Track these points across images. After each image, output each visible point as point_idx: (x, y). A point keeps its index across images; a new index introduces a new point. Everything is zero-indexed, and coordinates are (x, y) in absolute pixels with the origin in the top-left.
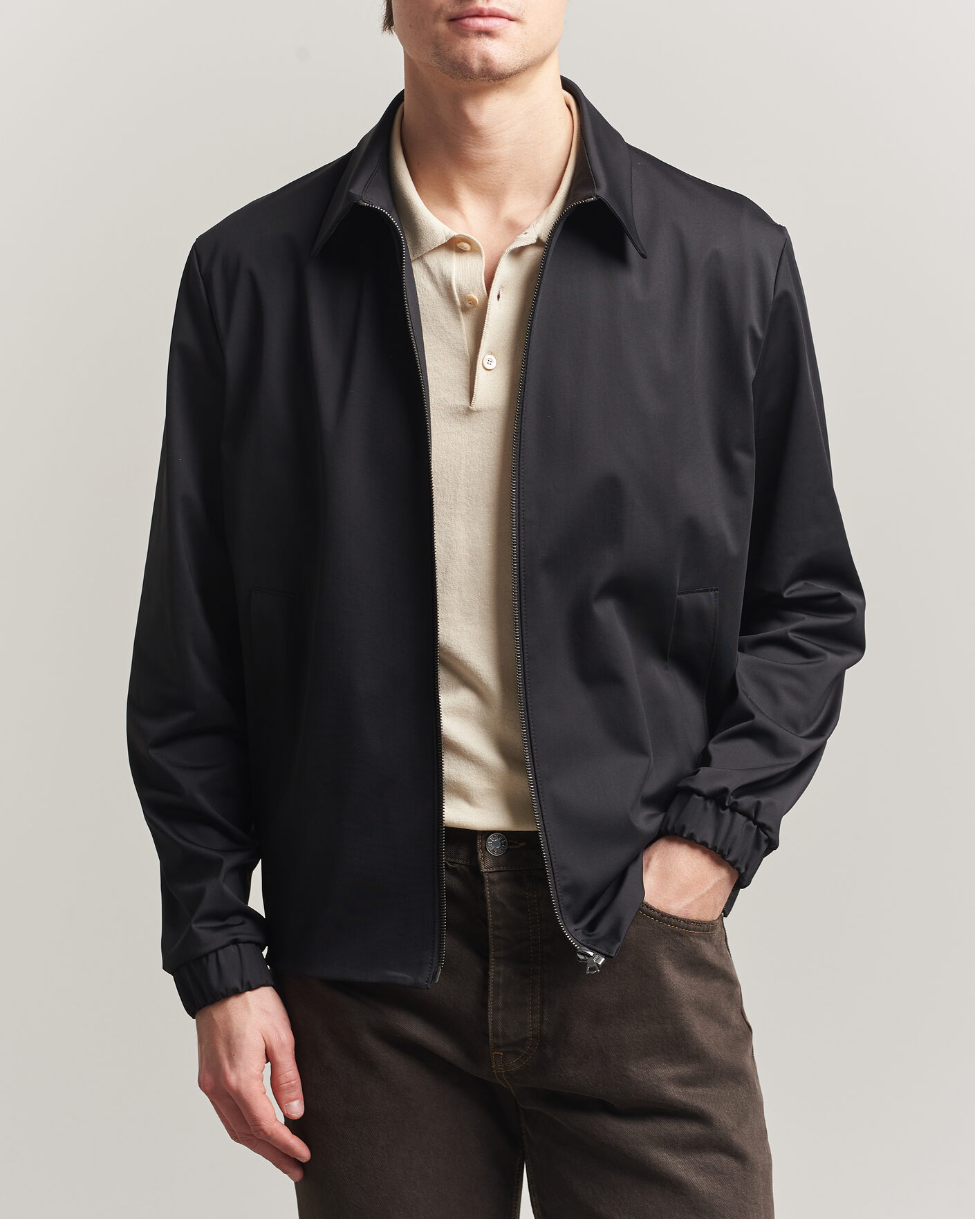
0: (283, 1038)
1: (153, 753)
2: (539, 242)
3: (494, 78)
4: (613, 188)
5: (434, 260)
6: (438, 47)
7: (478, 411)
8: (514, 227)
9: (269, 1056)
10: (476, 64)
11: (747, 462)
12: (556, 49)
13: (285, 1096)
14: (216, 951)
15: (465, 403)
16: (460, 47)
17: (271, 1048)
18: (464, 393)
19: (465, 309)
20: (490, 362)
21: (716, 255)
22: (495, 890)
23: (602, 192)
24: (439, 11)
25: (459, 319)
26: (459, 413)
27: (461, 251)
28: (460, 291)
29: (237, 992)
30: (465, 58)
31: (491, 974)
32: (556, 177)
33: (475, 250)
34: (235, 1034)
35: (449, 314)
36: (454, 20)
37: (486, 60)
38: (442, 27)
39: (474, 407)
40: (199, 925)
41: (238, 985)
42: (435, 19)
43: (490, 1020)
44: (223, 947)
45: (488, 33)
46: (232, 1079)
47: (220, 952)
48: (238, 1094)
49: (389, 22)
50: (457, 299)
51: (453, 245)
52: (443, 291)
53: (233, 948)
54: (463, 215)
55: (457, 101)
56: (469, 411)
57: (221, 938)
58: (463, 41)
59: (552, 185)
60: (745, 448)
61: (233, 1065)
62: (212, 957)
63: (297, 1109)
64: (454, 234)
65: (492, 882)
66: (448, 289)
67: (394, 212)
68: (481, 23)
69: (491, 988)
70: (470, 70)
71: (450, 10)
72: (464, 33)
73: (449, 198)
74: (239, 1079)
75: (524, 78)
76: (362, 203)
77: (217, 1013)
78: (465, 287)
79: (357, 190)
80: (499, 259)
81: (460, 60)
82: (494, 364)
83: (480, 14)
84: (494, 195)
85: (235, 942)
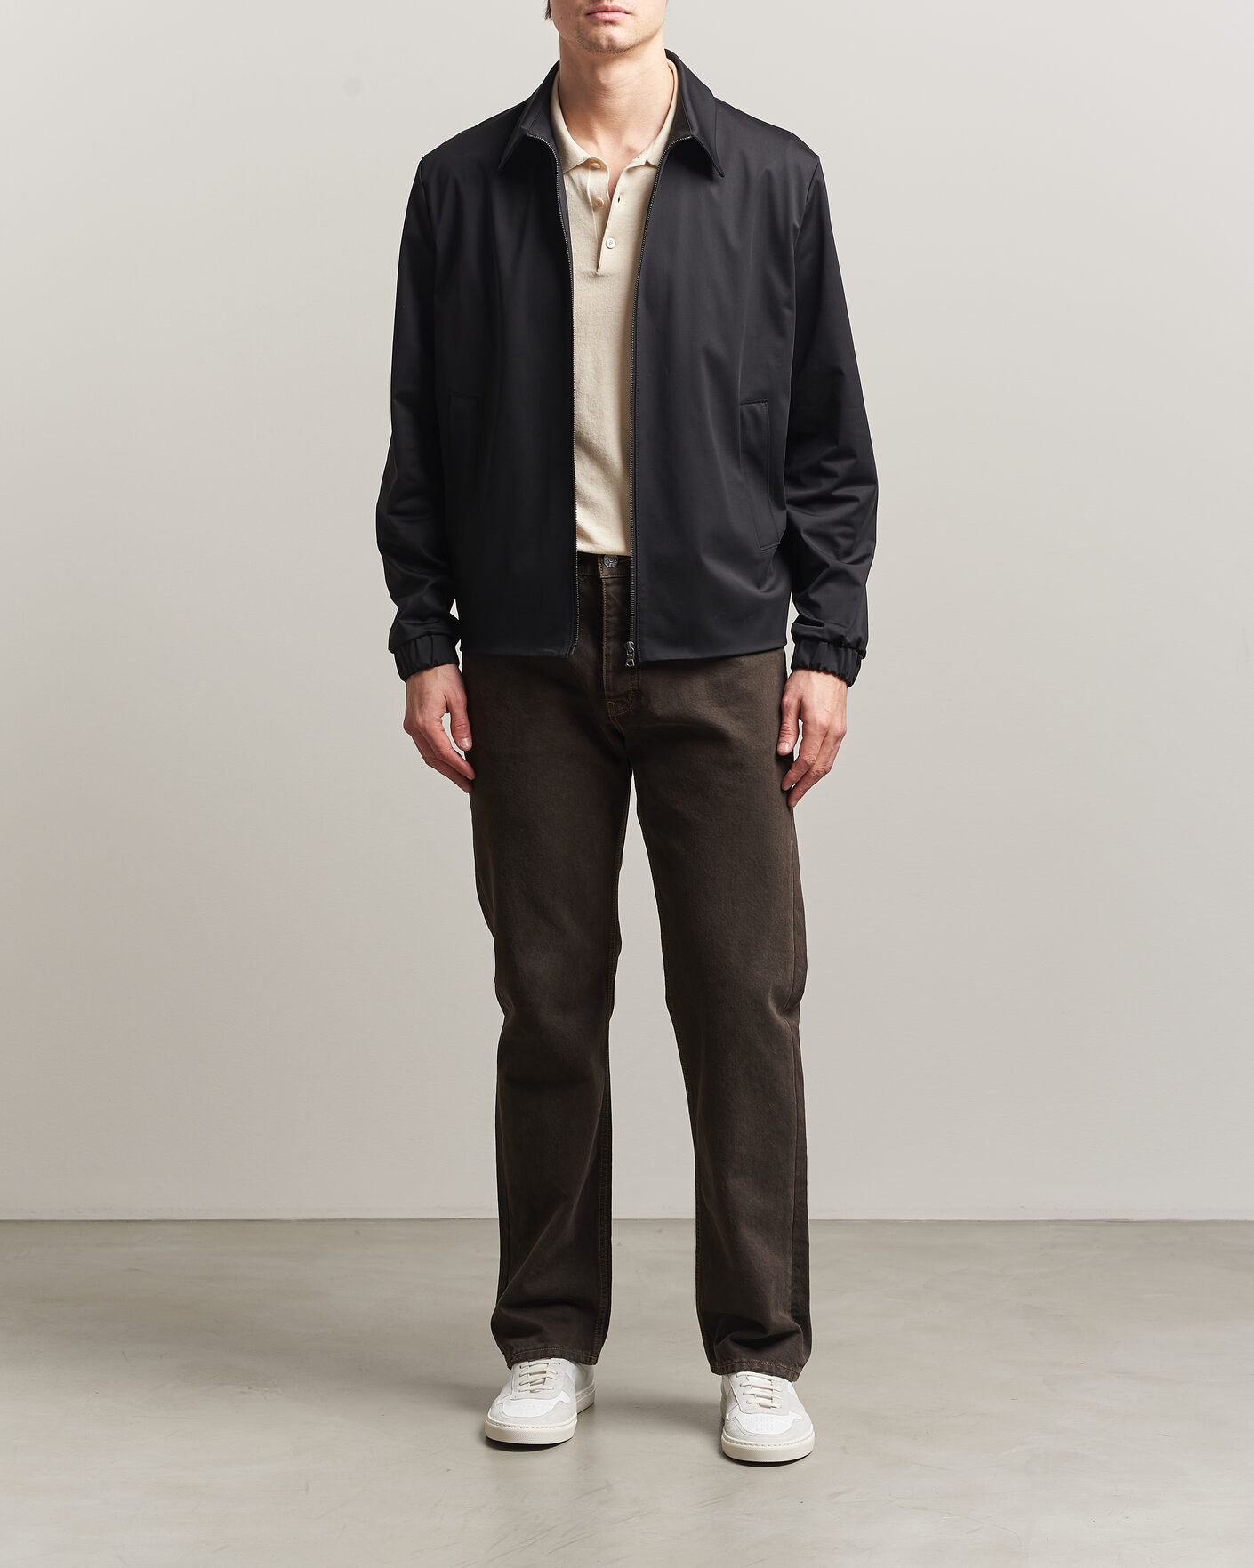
0: (458, 698)
1: (391, 517)
2: (647, 164)
3: (617, 52)
4: (702, 130)
5: (575, 175)
6: (581, 32)
7: (602, 276)
8: (631, 152)
9: (448, 708)
10: (604, 43)
11: (790, 315)
12: (661, 30)
13: (459, 734)
14: (415, 639)
15: (594, 270)
16: (593, 32)
17: (450, 703)
18: (593, 263)
19: (595, 208)
20: (611, 243)
21: (769, 174)
22: (610, 591)
23: (695, 133)
24: (580, 8)
25: (591, 214)
26: (589, 276)
27: (594, 169)
28: (592, 196)
29: (428, 667)
30: (597, 39)
31: (604, 648)
32: (662, 117)
33: (603, 168)
34: (425, 691)
35: (585, 211)
36: (589, 14)
37: (610, 40)
38: (582, 19)
39: (599, 273)
40: (404, 621)
41: (428, 661)
42: (577, 15)
43: (604, 679)
44: (420, 637)
45: (612, 23)
46: (420, 720)
47: (418, 640)
48: (424, 729)
49: (549, 14)
50: (591, 201)
51: (589, 165)
52: (582, 196)
53: (427, 638)
54: (596, 143)
55: (593, 68)
56: (596, 276)
57: (420, 630)
58: (596, 28)
59: (660, 123)
60: (789, 305)
61: (422, 712)
62: (413, 644)
63: (467, 744)
64: (589, 157)
65: (607, 585)
66: (585, 193)
67: (552, 142)
68: (607, 16)
69: (604, 657)
70: (601, 47)
71: (586, 8)
72: (597, 23)
73: (586, 132)
74: (424, 721)
75: (638, 50)
76: (528, 135)
77: (415, 679)
78: (595, 193)
79: (526, 127)
80: (620, 175)
81: (594, 40)
82: (613, 245)
83: (606, 10)
84: (617, 131)
85: (429, 634)
